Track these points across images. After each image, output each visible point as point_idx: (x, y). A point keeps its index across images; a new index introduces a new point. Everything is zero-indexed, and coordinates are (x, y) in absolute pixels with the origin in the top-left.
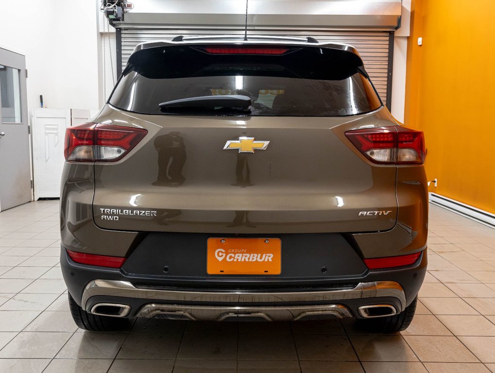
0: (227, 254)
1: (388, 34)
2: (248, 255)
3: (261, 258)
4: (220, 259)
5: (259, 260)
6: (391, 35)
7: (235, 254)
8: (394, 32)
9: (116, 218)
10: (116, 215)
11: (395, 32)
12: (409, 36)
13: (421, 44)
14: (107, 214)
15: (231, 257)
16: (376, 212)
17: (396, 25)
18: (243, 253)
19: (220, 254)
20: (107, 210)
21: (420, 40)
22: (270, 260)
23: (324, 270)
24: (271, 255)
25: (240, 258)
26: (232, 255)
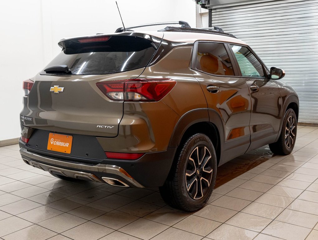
0: (54, 141)
2: (61, 142)
3: (65, 145)
4: (52, 143)
5: (64, 146)
15: (55, 143)
16: (106, 127)
18: (59, 141)
19: (52, 141)
22: (68, 146)
23: (87, 154)
24: (68, 144)
25: (58, 143)
26: (56, 142)
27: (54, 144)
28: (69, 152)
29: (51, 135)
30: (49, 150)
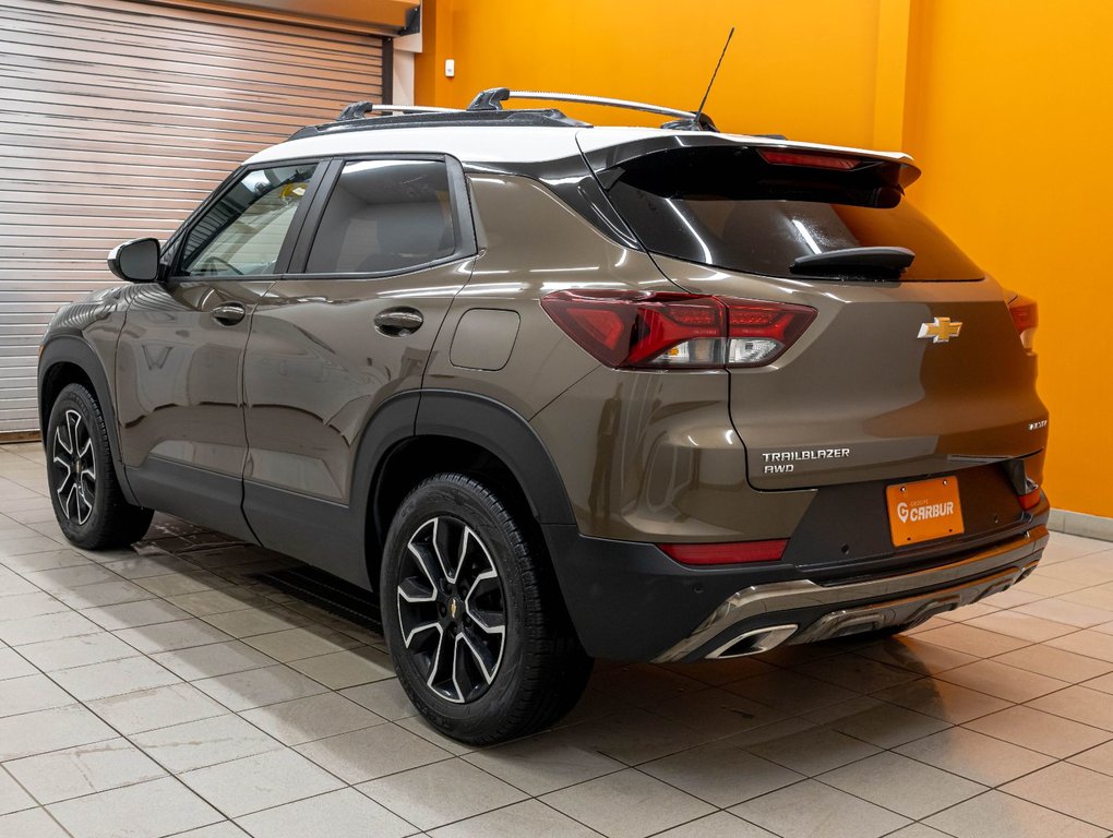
0: (910, 509)
1: (379, 43)
2: (931, 508)
3: (943, 511)
4: (904, 519)
5: (942, 514)
6: (387, 45)
7: (917, 508)
8: (392, 38)
9: (790, 468)
10: (791, 462)
11: (395, 40)
12: (421, 51)
13: (452, 74)
14: (777, 463)
15: (915, 514)
17: (402, 23)
18: (925, 505)
19: (903, 511)
20: (776, 456)
21: (450, 65)
22: (952, 512)
24: (951, 503)
25: (923, 514)
26: (915, 510)
27: (913, 519)
28: (959, 528)
29: (891, 491)
30: (902, 547)
